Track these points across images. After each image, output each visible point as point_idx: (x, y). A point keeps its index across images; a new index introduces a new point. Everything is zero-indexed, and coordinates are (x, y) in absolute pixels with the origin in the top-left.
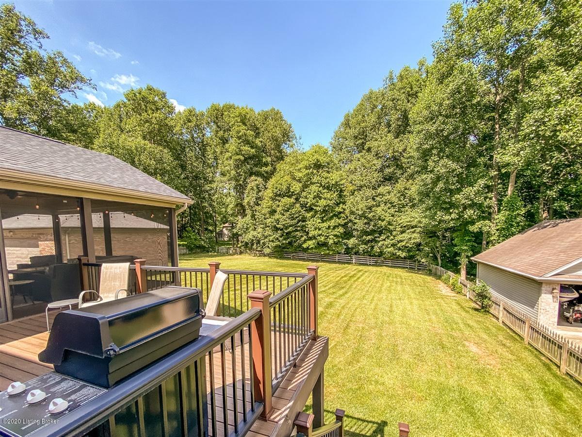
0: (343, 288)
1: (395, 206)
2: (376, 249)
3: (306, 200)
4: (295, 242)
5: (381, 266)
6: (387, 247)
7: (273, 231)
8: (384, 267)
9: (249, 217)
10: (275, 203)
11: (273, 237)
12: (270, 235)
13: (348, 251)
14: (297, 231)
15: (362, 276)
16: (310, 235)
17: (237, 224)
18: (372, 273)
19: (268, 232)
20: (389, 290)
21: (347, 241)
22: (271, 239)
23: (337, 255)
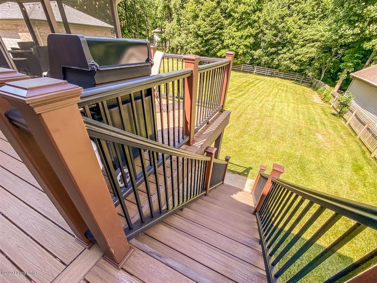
0: (242, 91)
1: (306, 17)
2: (276, 62)
3: (227, 4)
4: (211, 50)
5: (275, 77)
6: (285, 60)
7: (194, 37)
8: (277, 78)
9: (175, 21)
10: (198, 6)
11: (194, 44)
12: (192, 42)
13: (253, 62)
14: (214, 38)
15: (258, 83)
16: (225, 44)
17: (165, 28)
18: (267, 82)
19: (191, 38)
20: (275, 96)
21: (254, 52)
22: (192, 46)
23: (243, 65)
